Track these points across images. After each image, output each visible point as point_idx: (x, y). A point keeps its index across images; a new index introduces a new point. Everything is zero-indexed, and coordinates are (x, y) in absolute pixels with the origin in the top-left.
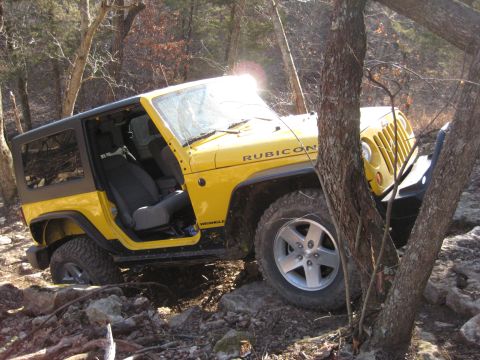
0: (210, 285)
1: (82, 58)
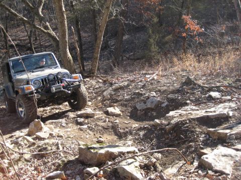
0: (185, 141)
1: (108, 8)
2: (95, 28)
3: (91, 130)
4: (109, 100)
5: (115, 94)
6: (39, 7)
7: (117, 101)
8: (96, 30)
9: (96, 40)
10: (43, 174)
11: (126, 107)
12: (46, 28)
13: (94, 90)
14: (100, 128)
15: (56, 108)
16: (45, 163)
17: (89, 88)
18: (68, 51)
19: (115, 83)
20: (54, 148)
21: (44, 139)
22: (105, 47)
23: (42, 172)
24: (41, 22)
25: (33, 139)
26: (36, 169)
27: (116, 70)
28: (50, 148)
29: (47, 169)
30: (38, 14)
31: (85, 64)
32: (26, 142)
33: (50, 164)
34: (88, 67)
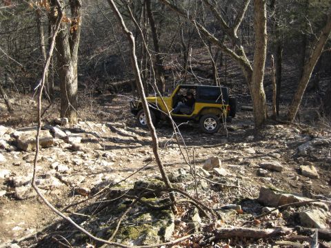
2: (303, 60)
3: (274, 184)
4: (304, 156)
5: (314, 151)
6: (235, 26)
7: (315, 160)
8: (303, 63)
9: (302, 77)
10: (219, 204)
11: (327, 169)
12: (240, 53)
13: (287, 140)
14: (286, 185)
15: (235, 153)
16: (221, 196)
17: (281, 137)
18: (262, 86)
19: (317, 137)
20: (233, 185)
21: (221, 176)
22: (313, 88)
23: (218, 202)
24: (234, 44)
25: (210, 173)
26: (212, 198)
27: (323, 120)
28: (228, 183)
29: (223, 201)
30: (232, 34)
31: (281, 106)
32: (202, 173)
33: (227, 197)
34: (284, 112)
